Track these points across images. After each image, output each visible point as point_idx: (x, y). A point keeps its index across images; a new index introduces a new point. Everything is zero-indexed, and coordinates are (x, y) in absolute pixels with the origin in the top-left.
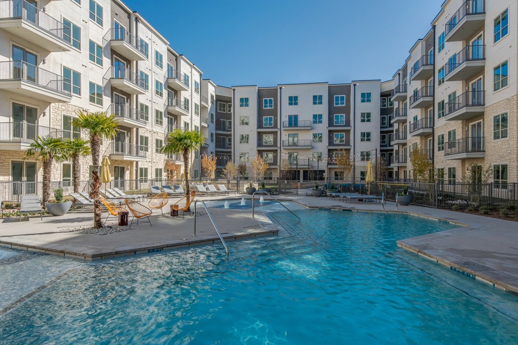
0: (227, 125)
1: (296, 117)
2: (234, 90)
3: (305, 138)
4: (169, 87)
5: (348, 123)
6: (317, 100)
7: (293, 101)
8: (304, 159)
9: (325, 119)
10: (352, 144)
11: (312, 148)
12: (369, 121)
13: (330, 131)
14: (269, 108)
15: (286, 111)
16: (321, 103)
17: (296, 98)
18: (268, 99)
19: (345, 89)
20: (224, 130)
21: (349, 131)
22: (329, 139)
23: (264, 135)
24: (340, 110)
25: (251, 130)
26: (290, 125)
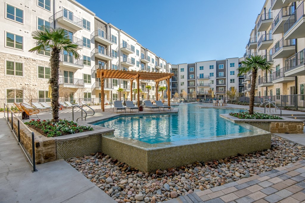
0: (176, 78)
1: (203, 74)
2: (178, 66)
3: (206, 82)
4: (156, 69)
5: (225, 76)
6: (211, 67)
7: (202, 68)
8: (206, 90)
9: (215, 75)
10: (226, 84)
11: (209, 86)
12: (234, 74)
13: (217, 79)
14: (192, 71)
15: (199, 72)
16: (213, 68)
17: (203, 67)
18: (192, 68)
19: (224, 62)
20: (175, 81)
21: (225, 79)
22: (217, 82)
23: (190, 82)
24: (221, 71)
25: (185, 80)
26: (200, 78)
